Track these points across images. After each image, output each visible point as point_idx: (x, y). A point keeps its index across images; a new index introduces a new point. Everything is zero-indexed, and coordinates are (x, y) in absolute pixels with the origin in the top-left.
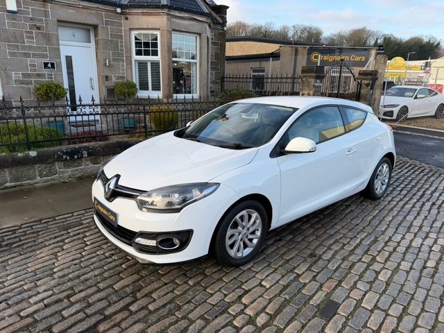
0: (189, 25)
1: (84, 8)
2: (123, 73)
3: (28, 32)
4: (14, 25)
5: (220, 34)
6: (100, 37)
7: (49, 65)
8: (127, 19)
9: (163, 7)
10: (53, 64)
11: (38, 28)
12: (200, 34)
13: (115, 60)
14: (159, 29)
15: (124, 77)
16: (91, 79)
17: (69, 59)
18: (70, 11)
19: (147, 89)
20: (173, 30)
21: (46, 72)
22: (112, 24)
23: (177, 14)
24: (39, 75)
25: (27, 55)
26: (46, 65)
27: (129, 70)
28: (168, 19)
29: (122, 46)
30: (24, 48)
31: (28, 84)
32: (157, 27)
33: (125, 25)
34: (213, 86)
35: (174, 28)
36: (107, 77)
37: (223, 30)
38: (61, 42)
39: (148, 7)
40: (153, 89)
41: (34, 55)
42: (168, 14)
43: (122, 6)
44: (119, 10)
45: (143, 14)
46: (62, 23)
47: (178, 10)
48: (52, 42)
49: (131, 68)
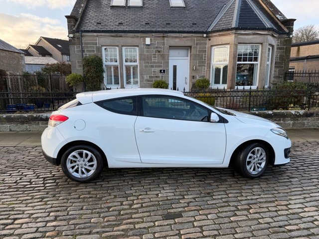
0: (253, 38)
1: (184, 37)
2: (204, 74)
3: (154, 54)
4: (148, 52)
5: (286, 41)
6: (192, 53)
7: (162, 71)
8: (210, 40)
9: (232, 29)
10: (164, 71)
11: (159, 52)
12: (262, 44)
13: (199, 66)
14: (229, 44)
15: (204, 76)
16: (186, 78)
17: (175, 67)
18: (176, 40)
19: (219, 83)
20: (239, 43)
21: (160, 75)
22: (200, 44)
23: (243, 32)
24: (157, 77)
25: (152, 66)
26: (161, 71)
27: (208, 72)
28: (235, 37)
29: (205, 57)
30: (151, 63)
31: (151, 81)
32: (228, 43)
33: (209, 43)
34: (275, 80)
35: (240, 42)
36: (193, 77)
37: (289, 37)
38: (170, 58)
39: (222, 30)
40: (223, 83)
41: (156, 66)
42: (235, 33)
43: (207, 33)
44: (205, 35)
45: (220, 35)
46: (171, 47)
47: (242, 30)
48: (165, 58)
49: (210, 70)
